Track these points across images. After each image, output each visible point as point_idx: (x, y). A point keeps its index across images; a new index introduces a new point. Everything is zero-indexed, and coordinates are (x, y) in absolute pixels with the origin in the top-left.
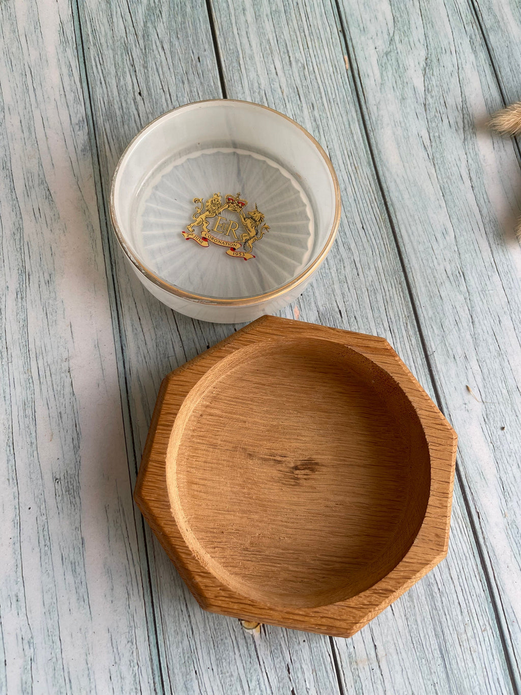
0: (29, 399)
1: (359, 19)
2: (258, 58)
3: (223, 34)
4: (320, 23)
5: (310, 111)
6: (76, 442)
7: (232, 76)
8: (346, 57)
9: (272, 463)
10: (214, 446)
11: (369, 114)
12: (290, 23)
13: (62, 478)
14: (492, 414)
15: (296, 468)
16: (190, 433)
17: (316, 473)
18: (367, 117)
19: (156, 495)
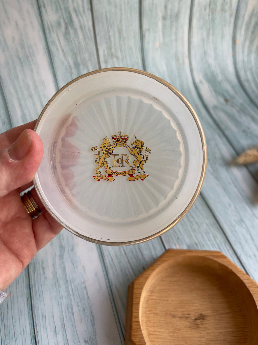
0: (70, 303)
6: (92, 321)
9: (184, 319)
10: (156, 314)
13: (89, 340)
15: (196, 319)
16: (145, 309)
17: (206, 320)
19: (138, 338)
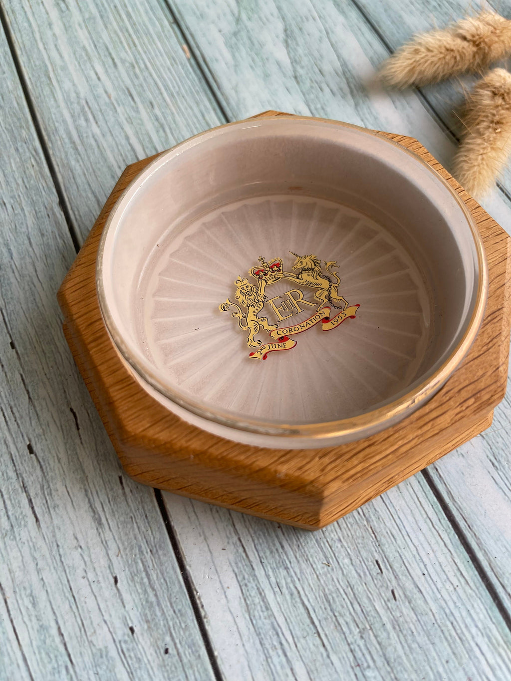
1: (194, 7)
2: (72, 67)
3: (26, 53)
4: (146, 19)
5: (149, 110)
7: (41, 92)
8: (185, 47)
11: (227, 100)
12: (109, 26)
14: (501, 452)
18: (224, 104)
